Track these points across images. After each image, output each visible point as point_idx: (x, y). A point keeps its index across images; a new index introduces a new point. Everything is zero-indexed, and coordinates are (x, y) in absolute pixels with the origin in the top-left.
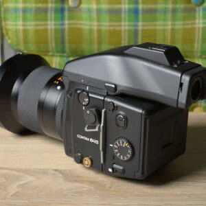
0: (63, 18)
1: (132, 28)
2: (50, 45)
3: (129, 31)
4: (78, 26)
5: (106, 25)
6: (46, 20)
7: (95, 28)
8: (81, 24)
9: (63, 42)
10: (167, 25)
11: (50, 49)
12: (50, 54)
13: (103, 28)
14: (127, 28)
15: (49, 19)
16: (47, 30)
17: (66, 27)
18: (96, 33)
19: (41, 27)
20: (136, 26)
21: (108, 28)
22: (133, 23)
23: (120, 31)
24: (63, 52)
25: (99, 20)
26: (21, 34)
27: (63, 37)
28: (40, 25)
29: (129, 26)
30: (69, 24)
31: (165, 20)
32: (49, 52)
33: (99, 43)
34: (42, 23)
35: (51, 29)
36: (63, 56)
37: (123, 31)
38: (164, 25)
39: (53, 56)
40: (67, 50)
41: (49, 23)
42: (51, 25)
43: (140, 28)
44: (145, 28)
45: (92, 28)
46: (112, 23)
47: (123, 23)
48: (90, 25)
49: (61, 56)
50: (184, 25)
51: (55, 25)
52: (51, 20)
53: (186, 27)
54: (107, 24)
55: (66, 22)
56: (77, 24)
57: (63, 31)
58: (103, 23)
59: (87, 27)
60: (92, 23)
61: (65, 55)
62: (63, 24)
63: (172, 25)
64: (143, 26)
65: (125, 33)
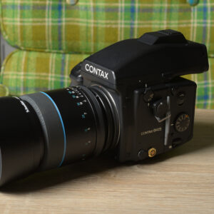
0: (60, 16)
1: (129, 26)
2: (47, 42)
3: (125, 29)
4: (75, 24)
5: (102, 23)
6: (44, 17)
7: (92, 25)
8: (78, 22)
9: (60, 39)
10: (163, 24)
11: (47, 45)
12: (47, 50)
13: (100, 26)
14: (123, 26)
15: (47, 15)
16: (44, 27)
17: (64, 24)
18: (92, 31)
19: (39, 24)
20: (132, 24)
21: (104, 26)
22: (129, 22)
23: (117, 29)
24: (60, 49)
25: (95, 18)
26: (18, 31)
27: (60, 33)
28: (38, 22)
29: (125, 24)
30: (66, 21)
31: (161, 19)
32: (46, 48)
33: (96, 41)
34: (40, 20)
35: (49, 26)
36: (60, 53)
37: (119, 29)
38: (160, 24)
39: (49, 52)
40: (64, 47)
41: (46, 19)
42: (49, 22)
43: (136, 26)
44: (141, 26)
45: (89, 25)
46: (108, 22)
47: (119, 21)
48: (87, 23)
49: (57, 53)
50: (179, 24)
51: (52, 22)
52: (48, 17)
53: (182, 26)
54: (104, 22)
55: (64, 19)
56: (74, 21)
57: (60, 28)
58: (100, 21)
59: (85, 25)
60: (89, 21)
61: (62, 51)
62: (60, 22)
63: (168, 24)
64: (139, 24)
65: (121, 31)
